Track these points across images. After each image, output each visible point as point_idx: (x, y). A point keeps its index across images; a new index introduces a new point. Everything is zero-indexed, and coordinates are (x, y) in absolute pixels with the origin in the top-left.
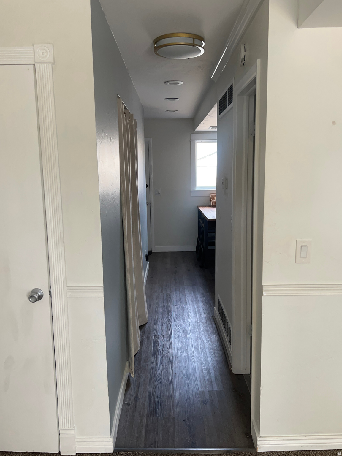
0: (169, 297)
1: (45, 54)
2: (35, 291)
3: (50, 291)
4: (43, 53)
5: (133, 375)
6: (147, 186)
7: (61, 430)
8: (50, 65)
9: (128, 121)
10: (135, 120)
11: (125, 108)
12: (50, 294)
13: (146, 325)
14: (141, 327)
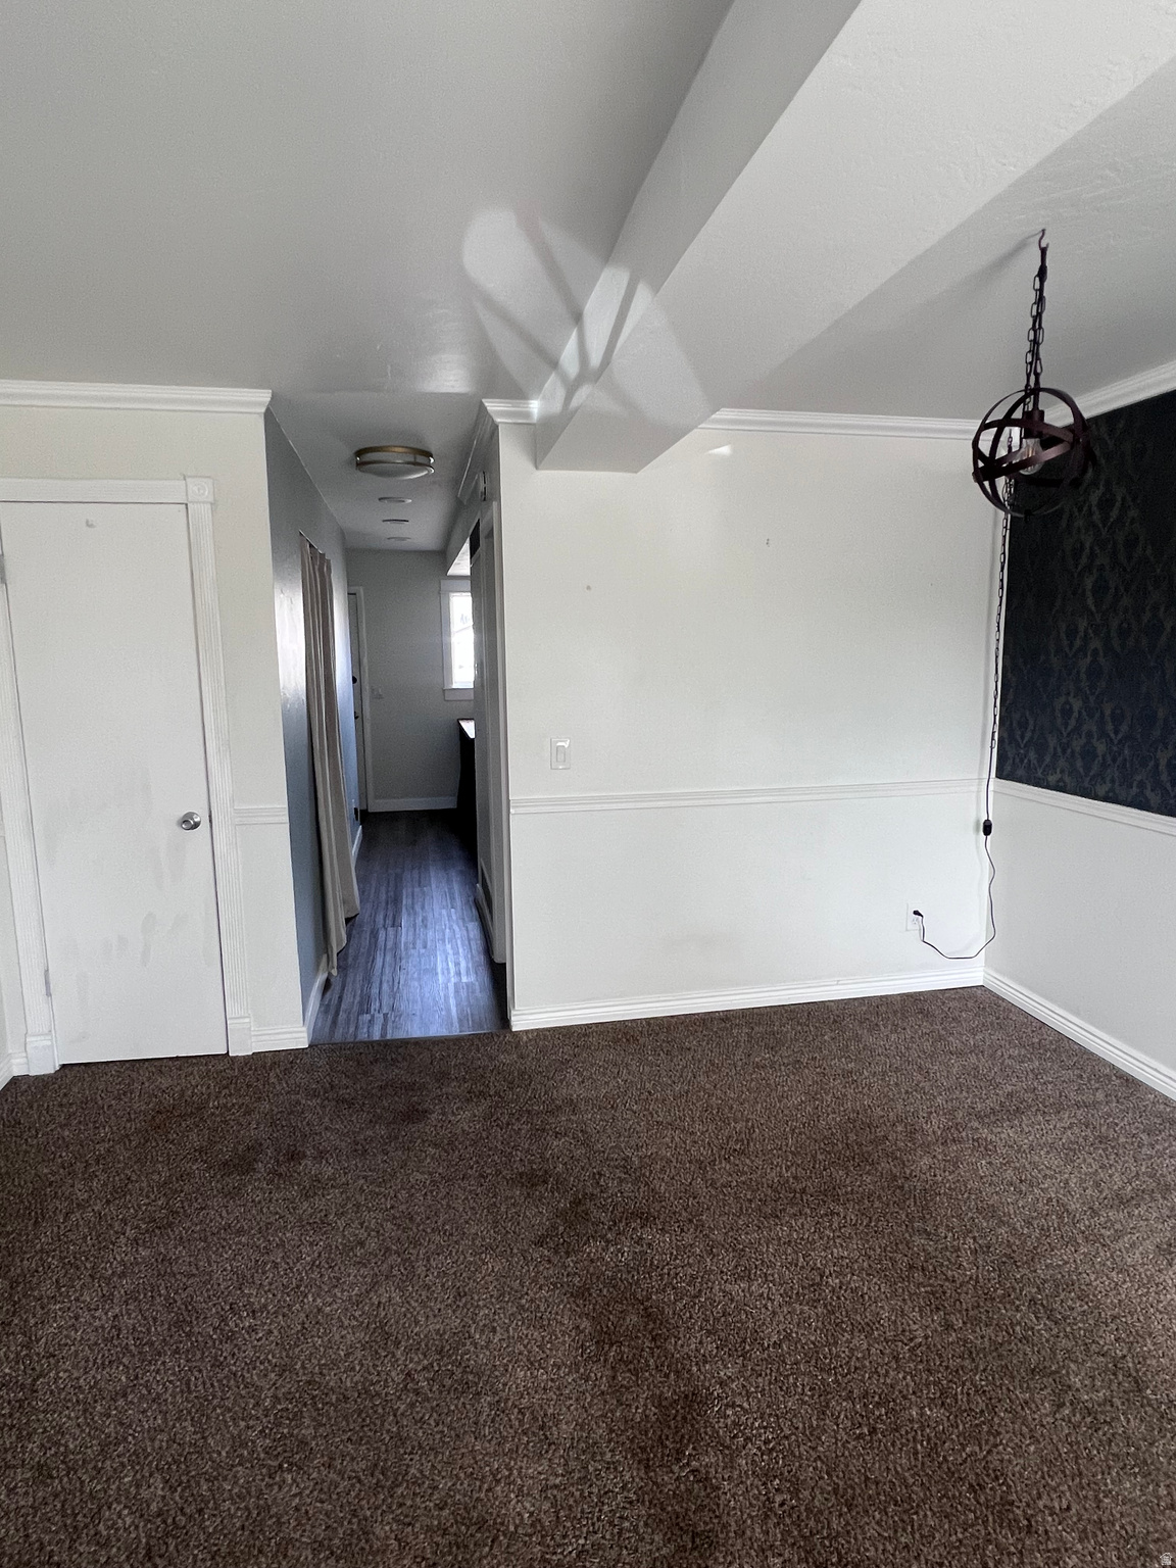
0: (399, 878)
1: (202, 491)
2: (190, 815)
3: (210, 816)
4: (199, 490)
5: (334, 972)
6: (354, 680)
7: (231, 1018)
8: (209, 506)
9: (317, 567)
10: (329, 561)
11: (311, 546)
12: (211, 821)
13: (357, 918)
14: (348, 920)
